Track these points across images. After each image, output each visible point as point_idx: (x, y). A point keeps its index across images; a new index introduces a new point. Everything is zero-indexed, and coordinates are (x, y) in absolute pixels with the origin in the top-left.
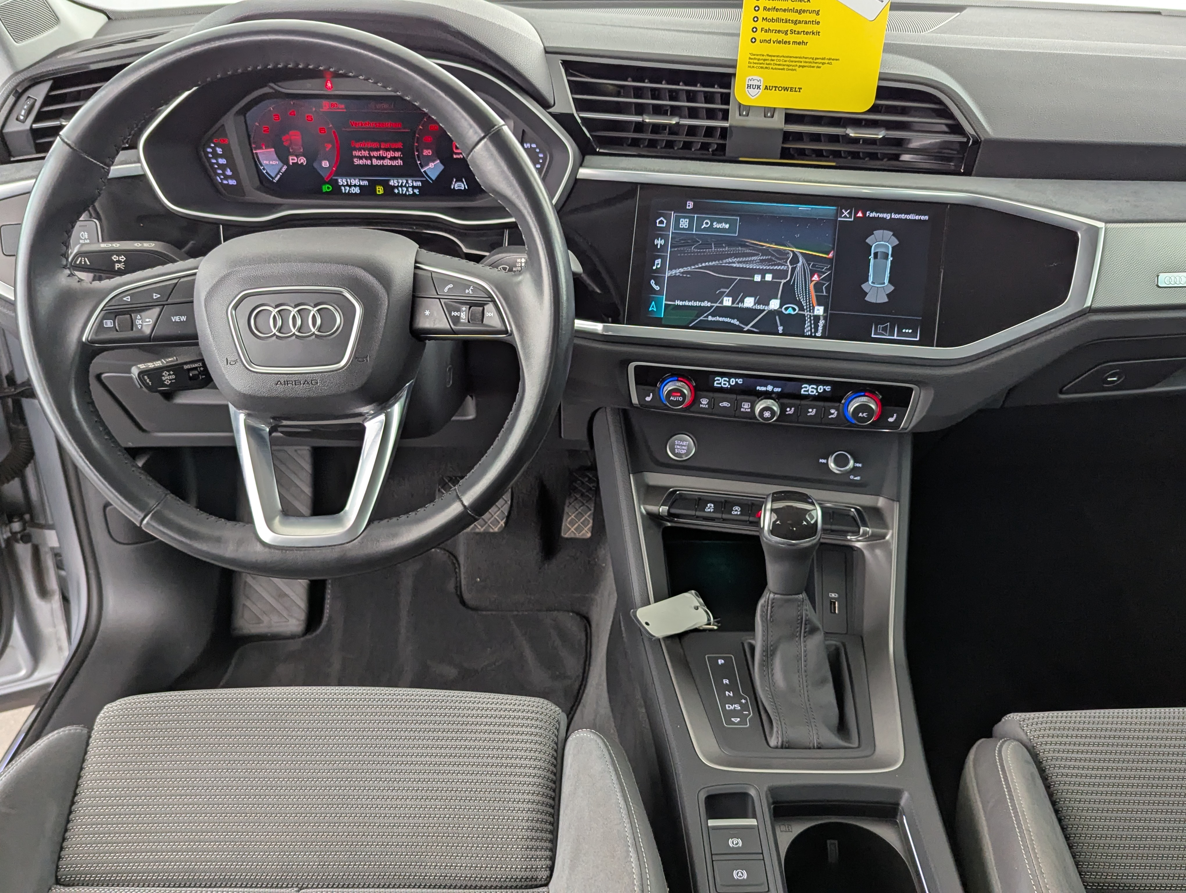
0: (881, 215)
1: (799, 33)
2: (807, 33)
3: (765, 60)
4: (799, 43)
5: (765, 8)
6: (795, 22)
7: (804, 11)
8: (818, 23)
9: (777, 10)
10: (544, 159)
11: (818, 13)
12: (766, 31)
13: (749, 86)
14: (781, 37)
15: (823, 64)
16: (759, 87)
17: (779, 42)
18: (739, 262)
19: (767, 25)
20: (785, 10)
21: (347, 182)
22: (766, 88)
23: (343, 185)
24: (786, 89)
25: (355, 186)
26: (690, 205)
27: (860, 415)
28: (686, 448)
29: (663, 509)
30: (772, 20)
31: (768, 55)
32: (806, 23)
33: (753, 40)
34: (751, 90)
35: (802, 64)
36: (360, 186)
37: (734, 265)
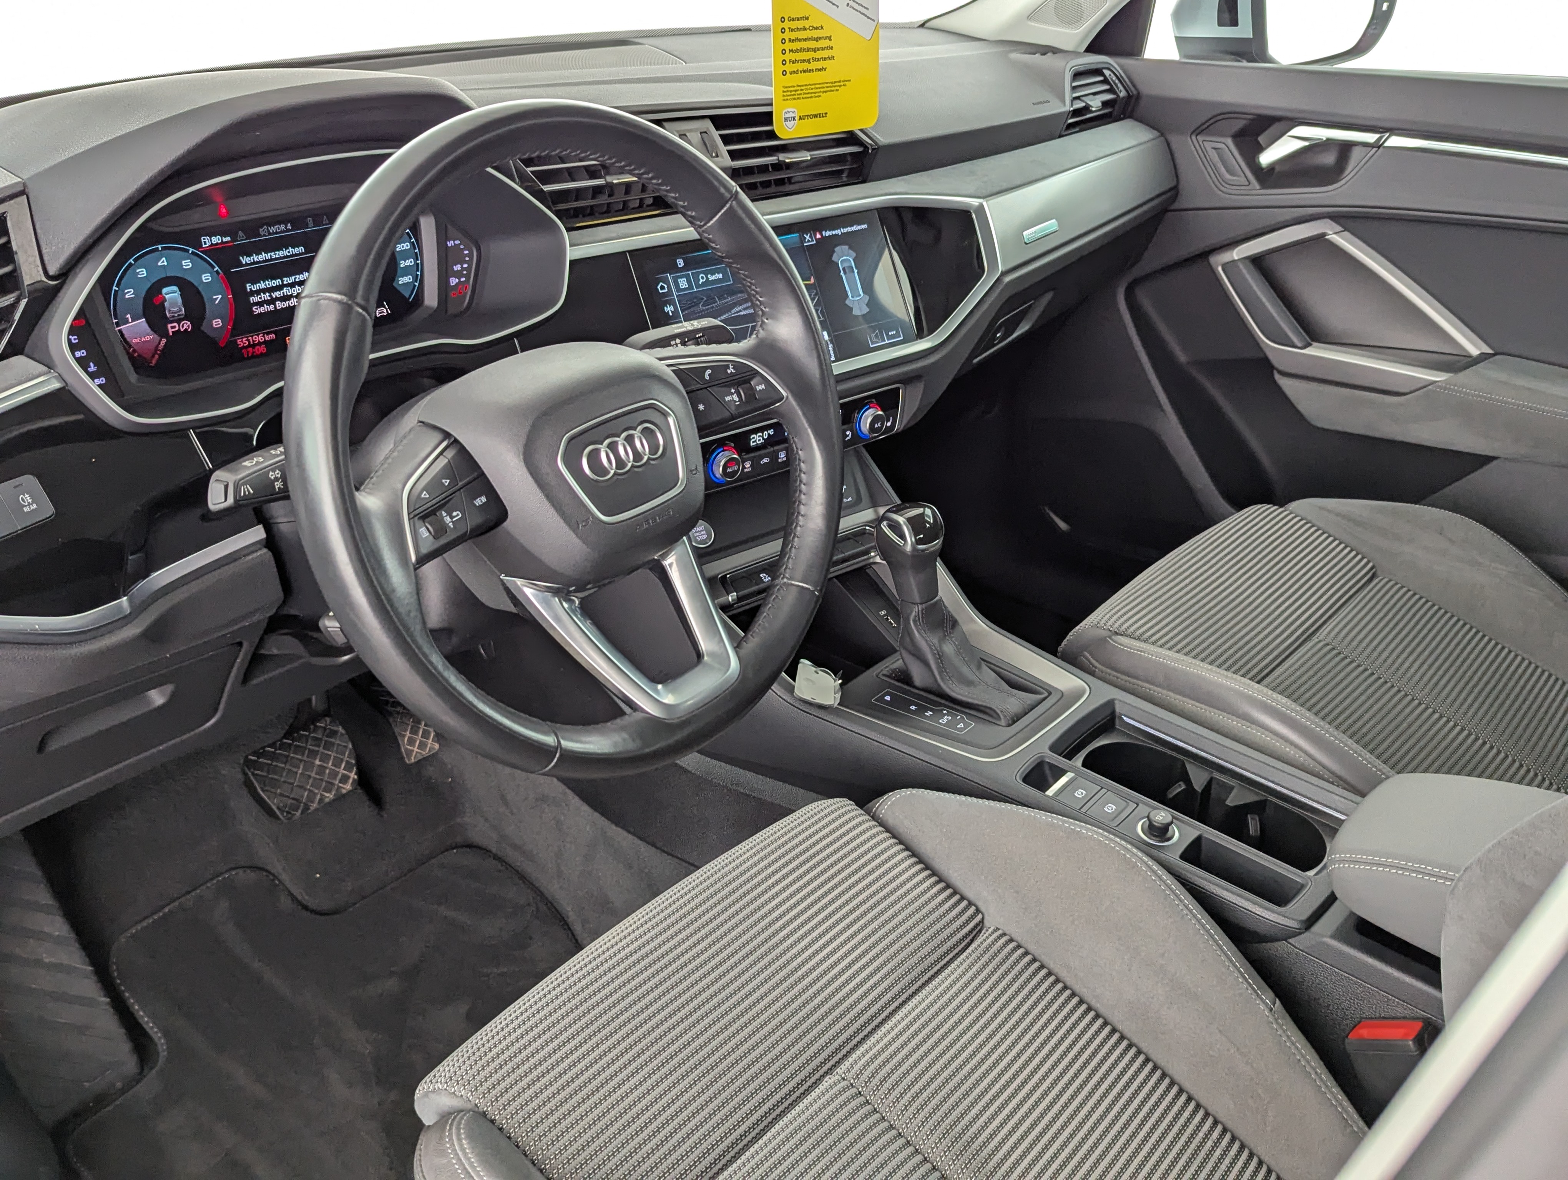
0: (834, 233)
1: (819, 60)
2: (825, 59)
3: (796, 91)
4: (820, 70)
5: (790, 40)
6: (815, 50)
7: (820, 38)
8: (832, 48)
9: (800, 40)
10: (470, 255)
11: (830, 38)
12: (794, 63)
13: (786, 120)
14: (805, 66)
15: (840, 86)
16: (794, 119)
17: (805, 71)
18: (745, 309)
19: (793, 56)
20: (805, 40)
21: (249, 341)
22: (800, 118)
23: (244, 347)
24: (815, 116)
25: (260, 344)
26: (680, 263)
27: (876, 426)
28: (704, 532)
29: (731, 597)
30: (797, 51)
31: (798, 86)
32: (823, 49)
33: (784, 73)
34: (788, 123)
35: (825, 89)
36: (265, 342)
37: (742, 313)
